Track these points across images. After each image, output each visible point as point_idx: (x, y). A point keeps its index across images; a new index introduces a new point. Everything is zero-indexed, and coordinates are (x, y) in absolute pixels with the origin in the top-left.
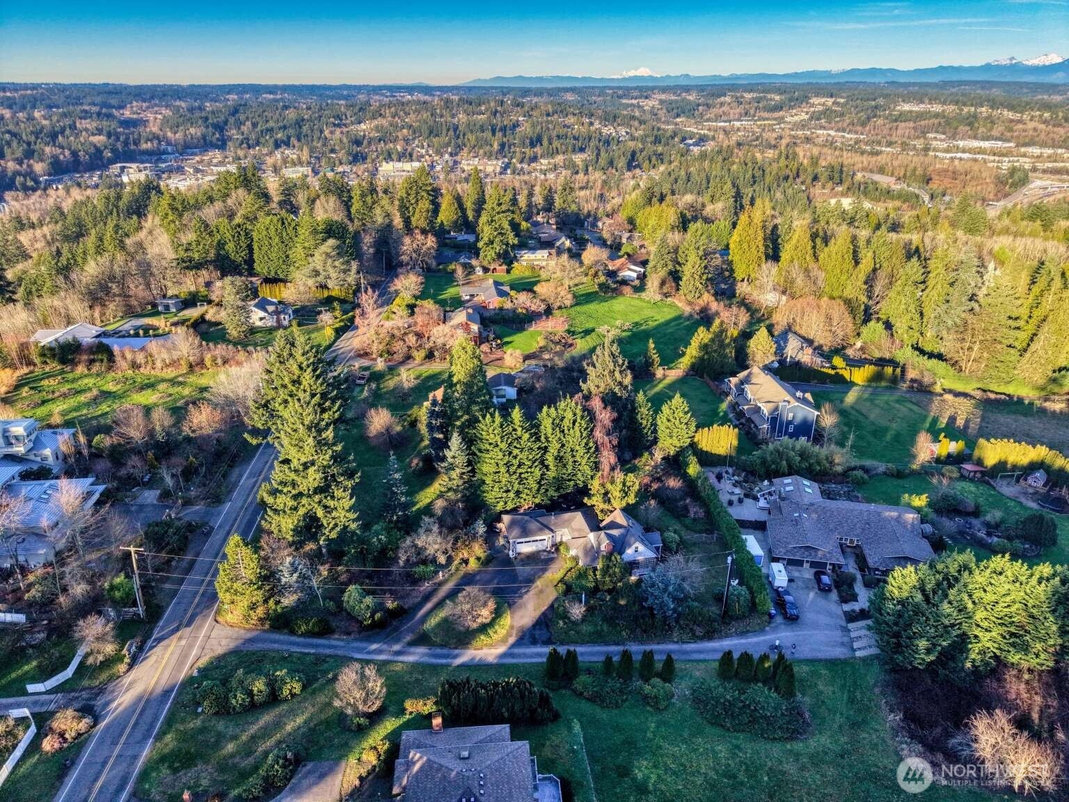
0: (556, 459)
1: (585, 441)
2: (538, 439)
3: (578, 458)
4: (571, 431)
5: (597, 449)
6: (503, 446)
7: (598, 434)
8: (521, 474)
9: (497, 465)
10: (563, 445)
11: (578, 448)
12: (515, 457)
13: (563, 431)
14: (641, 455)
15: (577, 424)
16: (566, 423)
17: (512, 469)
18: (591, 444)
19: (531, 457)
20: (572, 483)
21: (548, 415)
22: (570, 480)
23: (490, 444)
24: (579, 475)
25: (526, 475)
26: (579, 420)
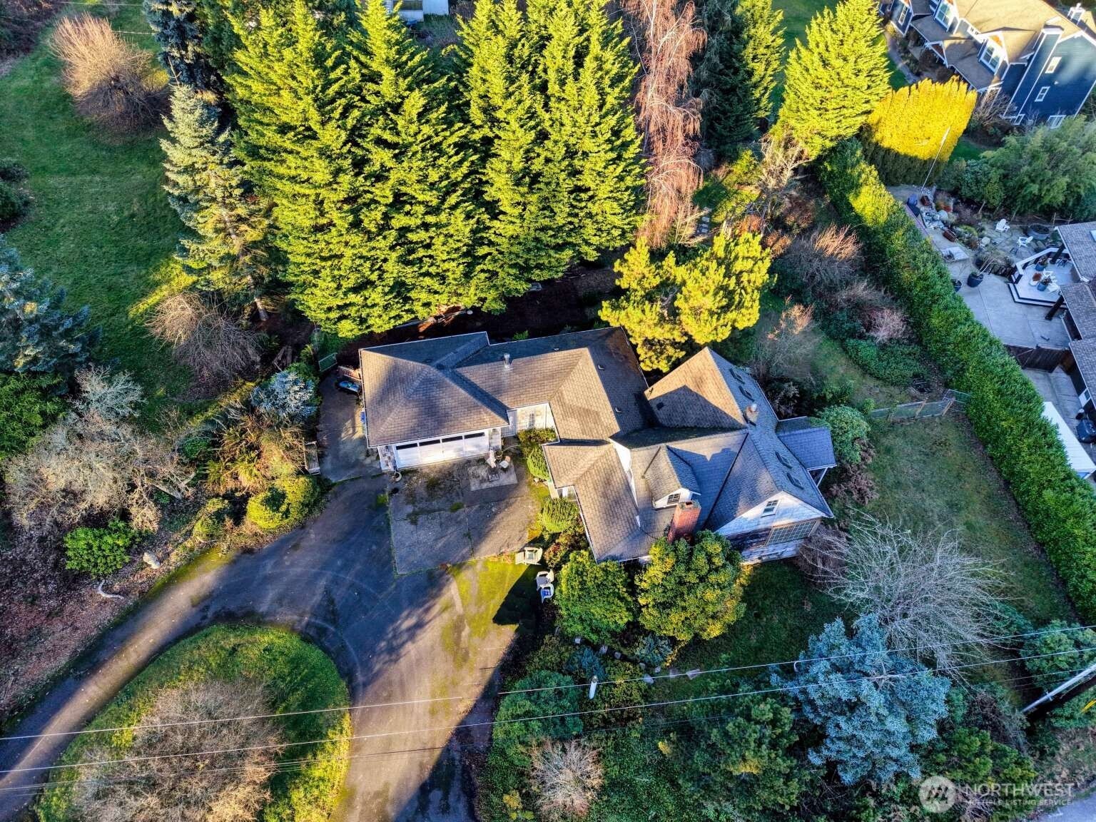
0: (518, 183)
1: (612, 121)
2: (459, 112)
3: (587, 180)
4: (571, 86)
5: (647, 147)
6: (332, 136)
7: (654, 99)
8: (404, 230)
9: (319, 203)
10: (543, 136)
11: (588, 144)
12: (380, 177)
13: (543, 87)
14: (734, 158)
15: (589, 63)
16: (555, 59)
17: (372, 219)
18: (629, 133)
19: (434, 176)
20: (567, 254)
21: (494, 26)
22: (559, 248)
23: (284, 129)
24: (590, 229)
25: (422, 235)
26: (595, 48)
